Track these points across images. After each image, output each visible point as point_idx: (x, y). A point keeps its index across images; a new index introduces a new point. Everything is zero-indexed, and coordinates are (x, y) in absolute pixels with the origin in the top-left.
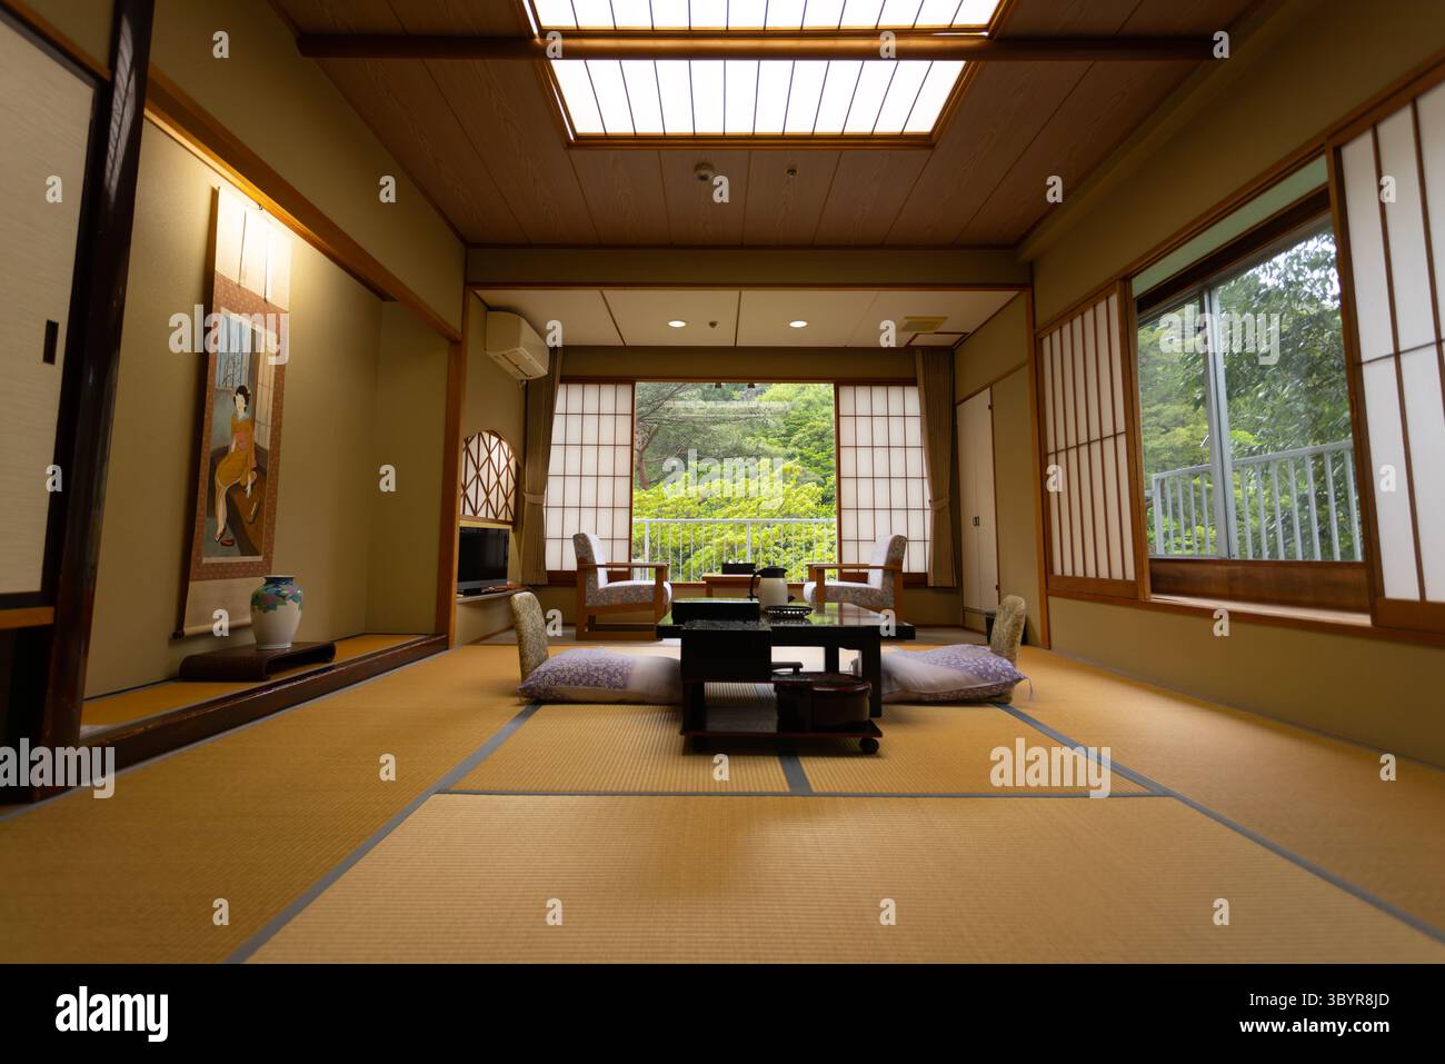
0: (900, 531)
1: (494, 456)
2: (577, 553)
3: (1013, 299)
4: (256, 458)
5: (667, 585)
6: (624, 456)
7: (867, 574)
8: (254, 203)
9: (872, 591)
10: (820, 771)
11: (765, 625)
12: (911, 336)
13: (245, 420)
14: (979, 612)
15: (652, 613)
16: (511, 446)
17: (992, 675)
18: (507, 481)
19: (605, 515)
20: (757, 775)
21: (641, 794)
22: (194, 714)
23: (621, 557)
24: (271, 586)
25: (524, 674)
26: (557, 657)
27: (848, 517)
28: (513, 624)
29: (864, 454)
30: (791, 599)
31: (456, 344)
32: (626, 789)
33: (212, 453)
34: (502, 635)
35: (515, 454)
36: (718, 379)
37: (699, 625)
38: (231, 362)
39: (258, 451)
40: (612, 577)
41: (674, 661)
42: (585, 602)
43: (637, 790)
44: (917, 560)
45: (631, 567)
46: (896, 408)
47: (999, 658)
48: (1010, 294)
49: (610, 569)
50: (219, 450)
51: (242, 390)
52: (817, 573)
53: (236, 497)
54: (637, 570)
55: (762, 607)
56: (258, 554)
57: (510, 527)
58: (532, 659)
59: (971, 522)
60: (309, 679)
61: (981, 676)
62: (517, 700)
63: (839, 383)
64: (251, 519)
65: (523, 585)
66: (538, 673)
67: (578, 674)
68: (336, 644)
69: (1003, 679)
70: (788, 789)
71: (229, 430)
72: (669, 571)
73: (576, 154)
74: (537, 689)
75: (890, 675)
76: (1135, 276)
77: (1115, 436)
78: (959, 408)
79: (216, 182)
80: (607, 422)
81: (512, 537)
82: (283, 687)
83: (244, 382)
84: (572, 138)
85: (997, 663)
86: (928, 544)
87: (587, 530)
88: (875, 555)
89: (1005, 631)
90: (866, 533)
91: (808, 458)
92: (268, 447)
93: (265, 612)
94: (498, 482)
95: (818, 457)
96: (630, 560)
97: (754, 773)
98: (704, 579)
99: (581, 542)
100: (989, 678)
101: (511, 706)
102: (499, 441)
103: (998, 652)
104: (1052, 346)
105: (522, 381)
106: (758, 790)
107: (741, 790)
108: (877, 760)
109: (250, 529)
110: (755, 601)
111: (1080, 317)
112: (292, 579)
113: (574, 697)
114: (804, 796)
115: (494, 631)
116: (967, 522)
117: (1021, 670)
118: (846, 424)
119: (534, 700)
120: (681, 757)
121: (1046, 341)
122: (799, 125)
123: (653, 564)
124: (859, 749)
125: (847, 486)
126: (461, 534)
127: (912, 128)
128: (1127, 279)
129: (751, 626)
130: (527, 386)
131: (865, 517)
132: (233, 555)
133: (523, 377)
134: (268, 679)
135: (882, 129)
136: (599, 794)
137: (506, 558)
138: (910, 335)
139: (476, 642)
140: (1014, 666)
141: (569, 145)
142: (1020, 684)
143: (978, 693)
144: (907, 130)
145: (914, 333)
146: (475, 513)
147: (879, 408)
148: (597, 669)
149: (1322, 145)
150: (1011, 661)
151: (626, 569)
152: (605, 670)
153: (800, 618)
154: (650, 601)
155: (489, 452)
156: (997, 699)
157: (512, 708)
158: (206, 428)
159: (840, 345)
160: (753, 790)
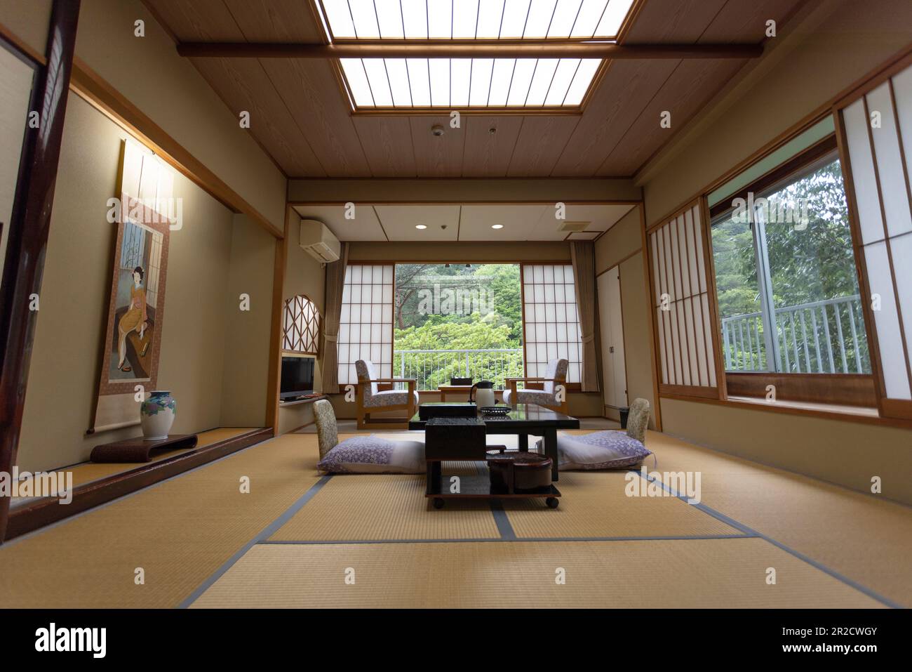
0: (563, 356)
1: (305, 311)
2: (358, 373)
3: (631, 210)
4: (147, 313)
5: (416, 393)
6: (388, 310)
7: (543, 384)
8: (150, 151)
9: (547, 395)
10: (520, 521)
11: (481, 421)
12: (567, 235)
13: (140, 289)
14: (614, 408)
15: (406, 411)
16: (316, 305)
17: (629, 451)
18: (314, 327)
19: (376, 349)
20: (478, 525)
21: (398, 542)
22: (95, 488)
23: (386, 375)
24: (155, 397)
25: (322, 455)
26: (344, 443)
27: (530, 348)
28: (315, 421)
29: (540, 308)
30: (496, 402)
31: (280, 240)
32: (388, 538)
33: (117, 311)
34: (309, 427)
35: (319, 310)
36: (447, 262)
37: (437, 422)
38: (131, 251)
39: (149, 310)
40: (380, 388)
41: (420, 444)
42: (363, 404)
43: (396, 538)
44: (574, 375)
45: (393, 381)
46: (559, 279)
47: (633, 440)
48: (631, 207)
49: (379, 383)
50: (121, 308)
51: (138, 270)
52: (511, 384)
53: (132, 340)
54: (397, 384)
55: (479, 408)
56: (147, 377)
57: (315, 357)
58: (327, 444)
59: (609, 350)
60: (178, 460)
61: (623, 452)
62: (316, 472)
63: (523, 263)
64: (143, 354)
65: (323, 394)
66: (331, 454)
67: (357, 454)
68: (198, 435)
69: (637, 454)
70: (499, 536)
71: (129, 296)
72: (417, 384)
73: (356, 119)
74: (330, 466)
75: (563, 453)
76: (709, 194)
77: (700, 294)
78: (598, 278)
79: (124, 136)
80: (377, 289)
81: (316, 362)
82: (160, 466)
83: (140, 264)
84: (354, 109)
85: (632, 443)
86: (581, 364)
87: (365, 358)
88: (547, 372)
89: (636, 422)
90: (542, 358)
91: (502, 311)
92: (155, 307)
93: (150, 415)
94: (308, 328)
95: (509, 310)
96: (392, 377)
97: (476, 524)
98: (439, 388)
99: (361, 366)
100: (628, 453)
101: (312, 477)
102: (308, 302)
103: (632, 436)
104: (657, 239)
105: (323, 264)
106: (479, 537)
107: (467, 537)
108: (558, 513)
109: (142, 361)
110: (474, 404)
111: (675, 221)
112: (168, 393)
113: (355, 470)
114: (511, 541)
115: (304, 424)
116: (606, 351)
117: (649, 447)
118: (528, 289)
119: (328, 472)
120: (426, 512)
121: (654, 236)
122: (498, 101)
123: (407, 379)
124: (546, 505)
125: (529, 328)
126: (283, 361)
127: (568, 103)
128: (704, 196)
129: (471, 422)
130: (326, 267)
131: (541, 348)
132: (130, 378)
133: (325, 262)
134: (151, 461)
135: (550, 103)
136: (370, 542)
137: (312, 377)
138: (567, 233)
139: (292, 432)
140: (643, 445)
141: (352, 114)
142: (648, 457)
143: (621, 463)
144: (565, 104)
145: (570, 232)
146: (292, 348)
147: (549, 279)
148: (370, 451)
149: (830, 109)
150: (642, 442)
151: (390, 383)
152: (375, 451)
153: (503, 415)
154: (405, 403)
155: (302, 309)
156: (633, 468)
157: (312, 478)
158: (113, 294)
159: (524, 239)
160: (475, 537)
